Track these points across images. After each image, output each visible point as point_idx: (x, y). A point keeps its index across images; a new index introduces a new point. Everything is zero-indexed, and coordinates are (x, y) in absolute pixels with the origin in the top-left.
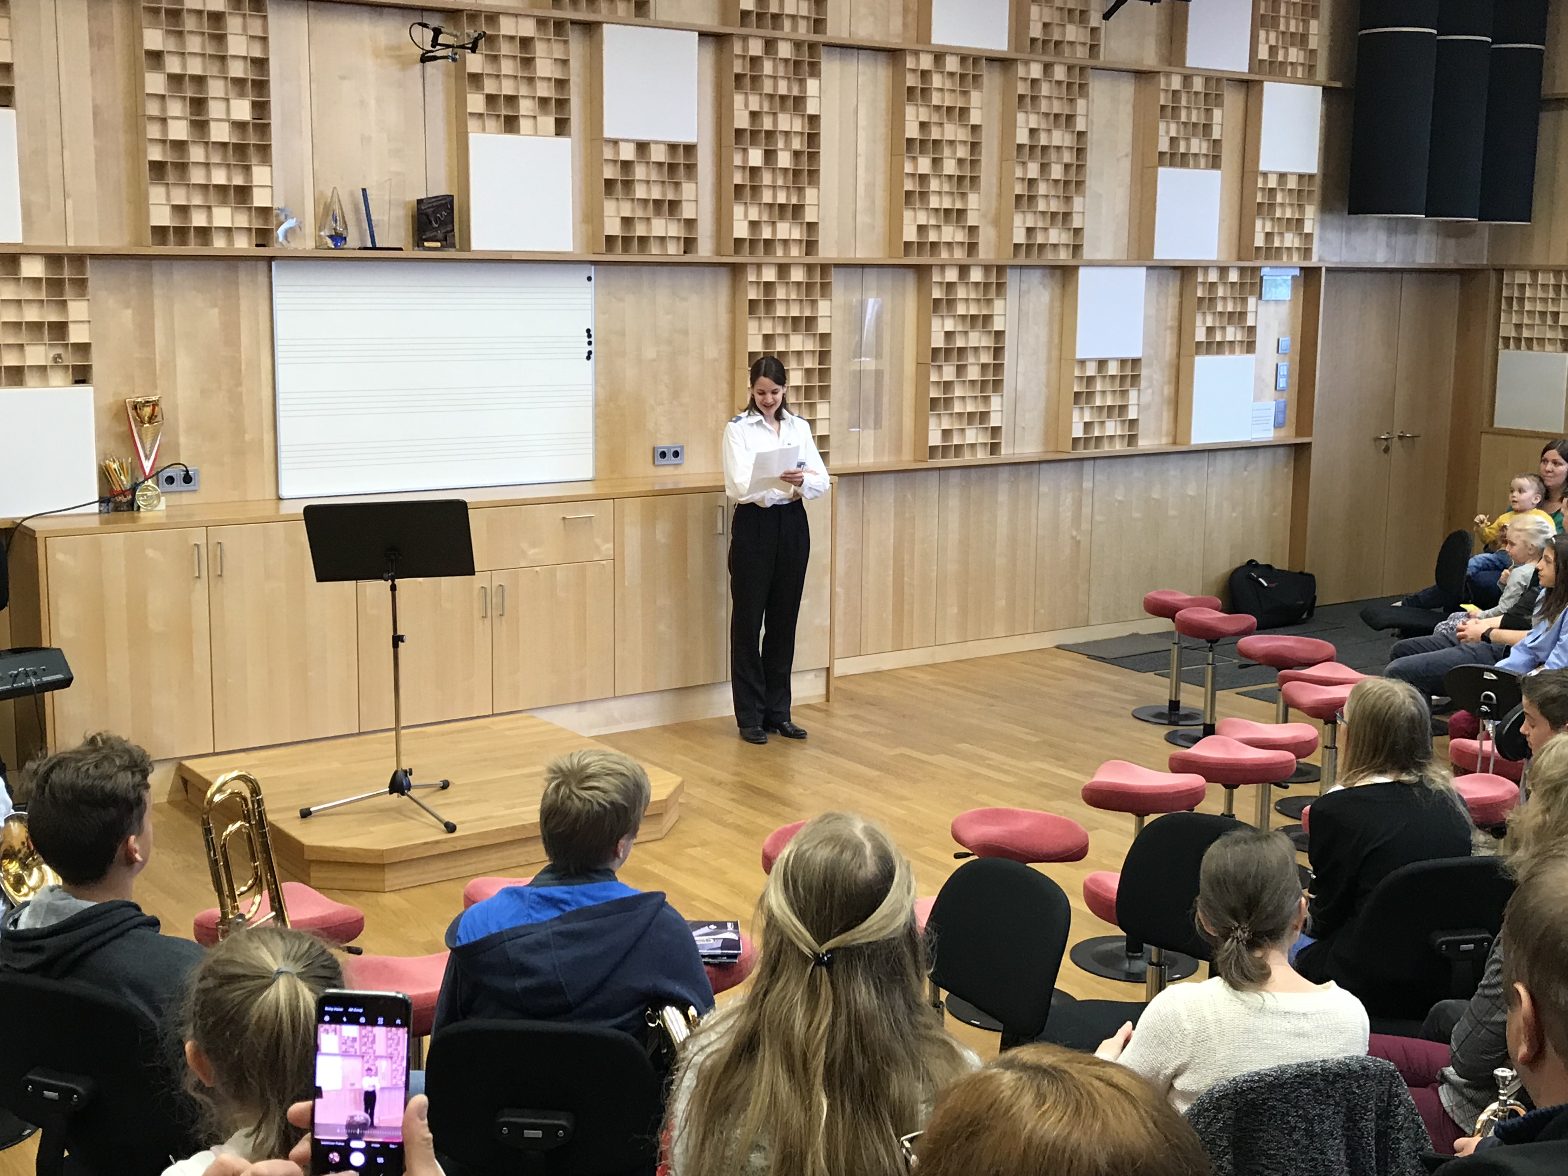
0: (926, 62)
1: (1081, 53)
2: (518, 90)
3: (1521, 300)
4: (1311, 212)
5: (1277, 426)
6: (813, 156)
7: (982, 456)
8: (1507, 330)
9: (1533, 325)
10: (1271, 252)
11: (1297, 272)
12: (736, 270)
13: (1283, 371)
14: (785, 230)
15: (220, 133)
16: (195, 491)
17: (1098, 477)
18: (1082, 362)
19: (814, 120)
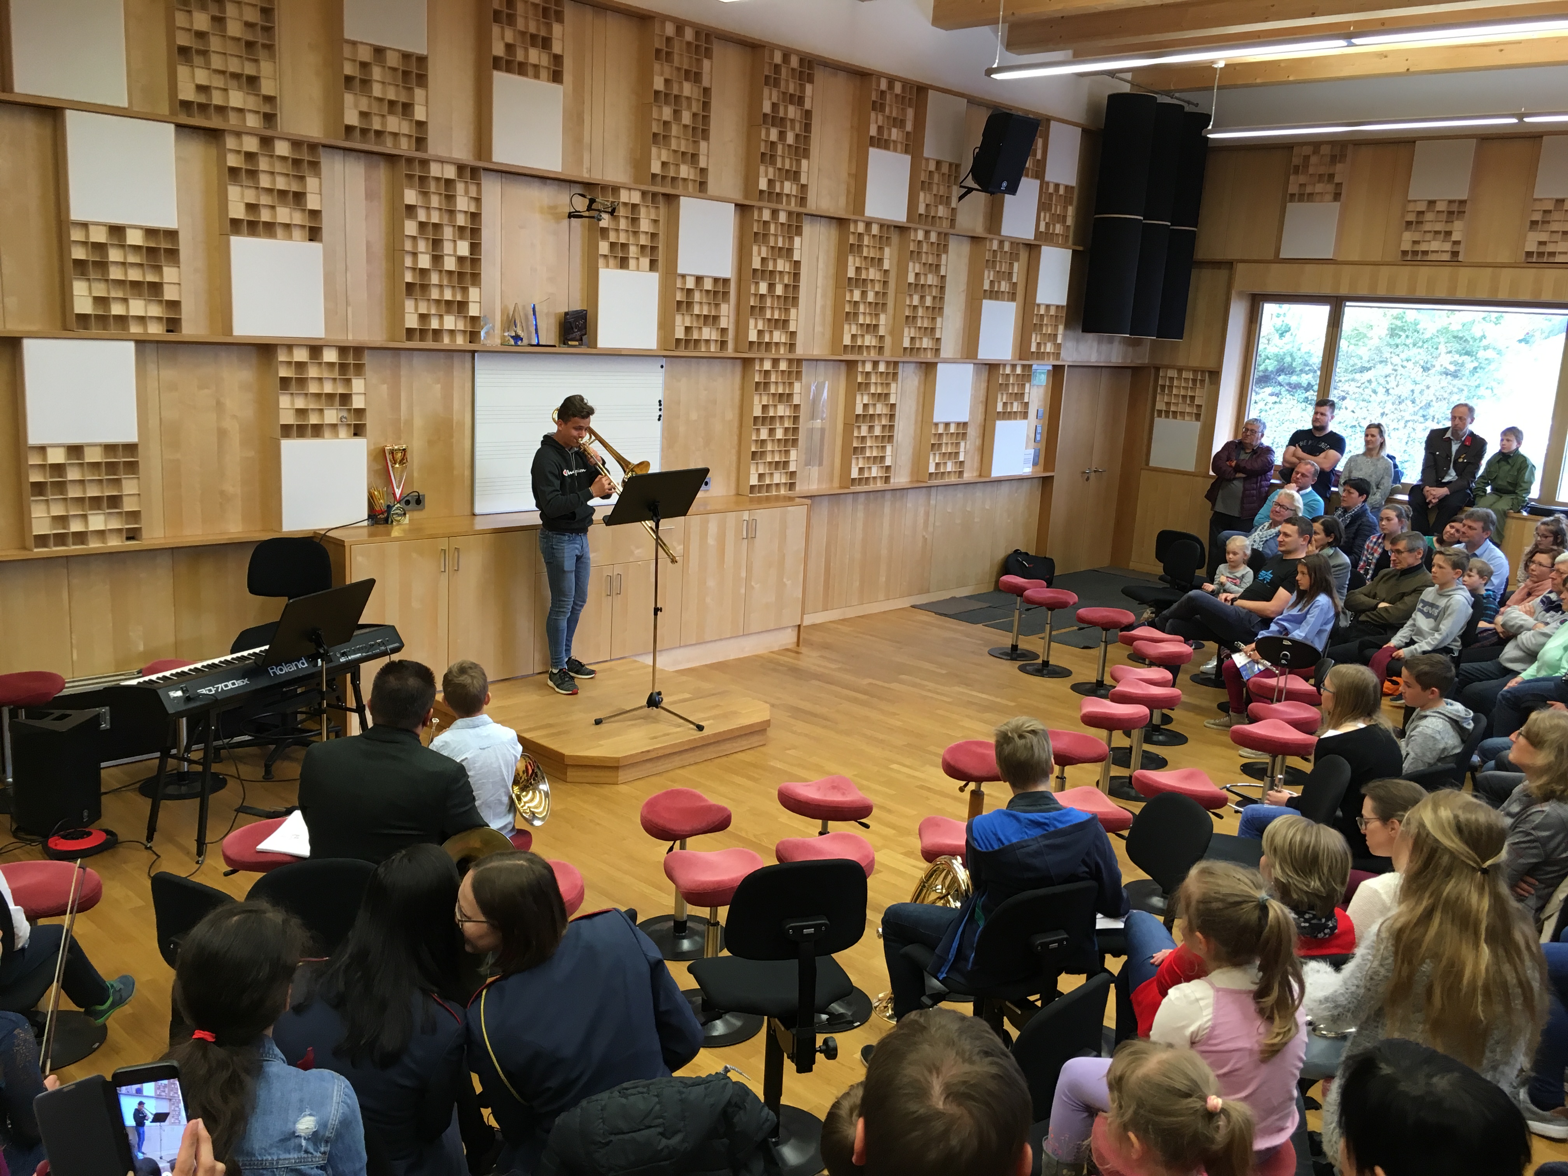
0: (861, 228)
1: (946, 224)
2: (628, 240)
3: (1171, 387)
4: (1061, 328)
5: (1035, 464)
6: (796, 288)
7: (880, 485)
8: (1160, 406)
9: (1178, 404)
10: (1040, 355)
11: (1050, 368)
12: (747, 363)
13: (1039, 430)
14: (778, 336)
15: (450, 264)
16: (422, 510)
17: (939, 497)
18: (937, 424)
19: (797, 264)
